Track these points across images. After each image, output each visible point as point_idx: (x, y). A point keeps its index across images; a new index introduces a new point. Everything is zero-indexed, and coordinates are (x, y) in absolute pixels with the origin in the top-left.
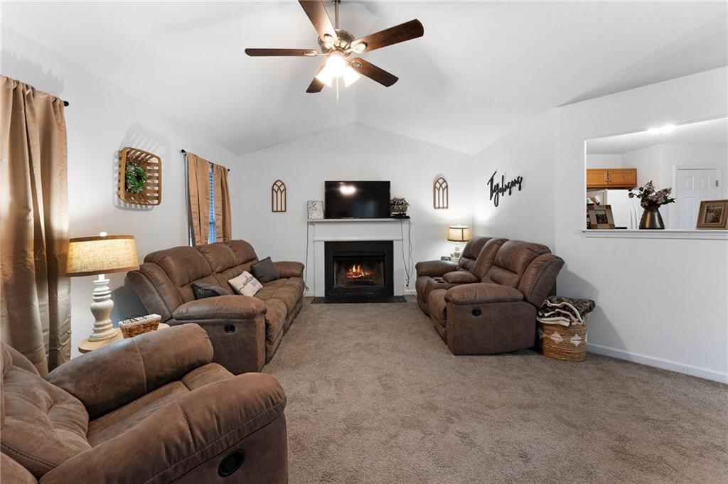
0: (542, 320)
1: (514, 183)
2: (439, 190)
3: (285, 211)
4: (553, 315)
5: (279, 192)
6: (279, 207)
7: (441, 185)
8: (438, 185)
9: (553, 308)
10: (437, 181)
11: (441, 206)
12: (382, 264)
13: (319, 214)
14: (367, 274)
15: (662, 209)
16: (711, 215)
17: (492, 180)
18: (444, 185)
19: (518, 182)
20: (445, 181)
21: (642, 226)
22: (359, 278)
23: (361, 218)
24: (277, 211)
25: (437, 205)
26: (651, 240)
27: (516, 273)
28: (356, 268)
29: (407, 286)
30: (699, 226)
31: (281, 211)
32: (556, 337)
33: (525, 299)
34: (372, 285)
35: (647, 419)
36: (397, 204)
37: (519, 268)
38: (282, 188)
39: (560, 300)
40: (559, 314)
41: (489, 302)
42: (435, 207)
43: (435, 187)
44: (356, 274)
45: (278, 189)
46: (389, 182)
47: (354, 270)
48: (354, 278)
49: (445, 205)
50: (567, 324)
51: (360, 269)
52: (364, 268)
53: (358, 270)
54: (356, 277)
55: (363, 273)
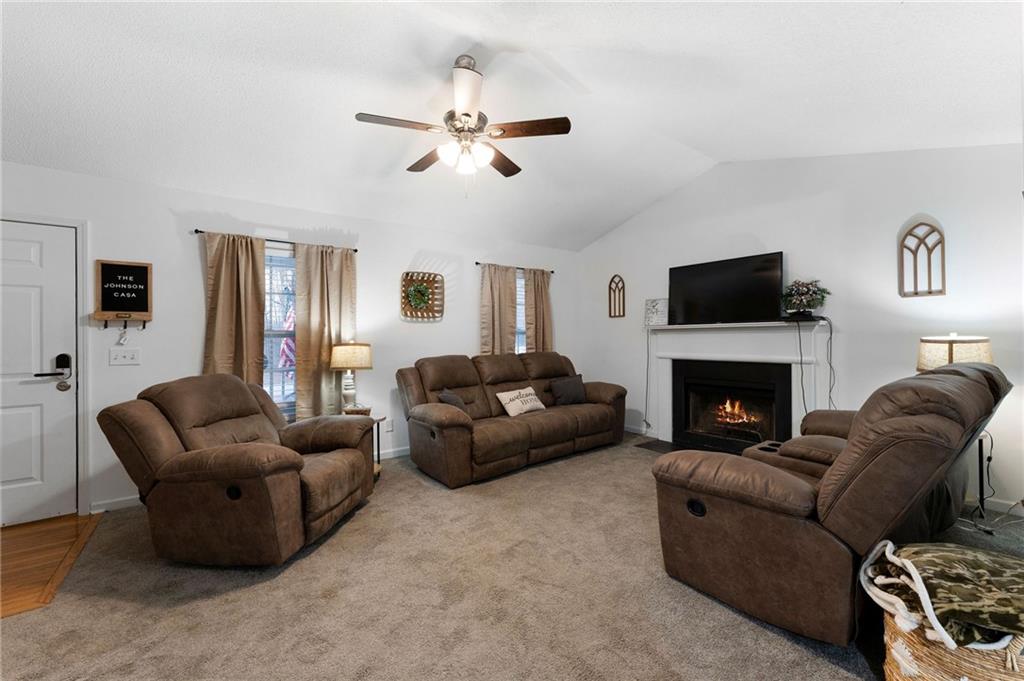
3: (624, 315)
5: (617, 291)
6: (617, 310)
11: (923, 287)
13: (661, 318)
14: (753, 419)
22: (737, 425)
24: (615, 316)
25: (909, 287)
28: (733, 406)
31: (620, 316)
36: (799, 295)
38: (620, 285)
42: (902, 294)
44: (732, 415)
45: (617, 286)
46: (781, 253)
47: (728, 406)
49: (936, 287)
51: (740, 407)
52: (747, 407)
53: (737, 410)
54: (732, 421)
55: (745, 417)
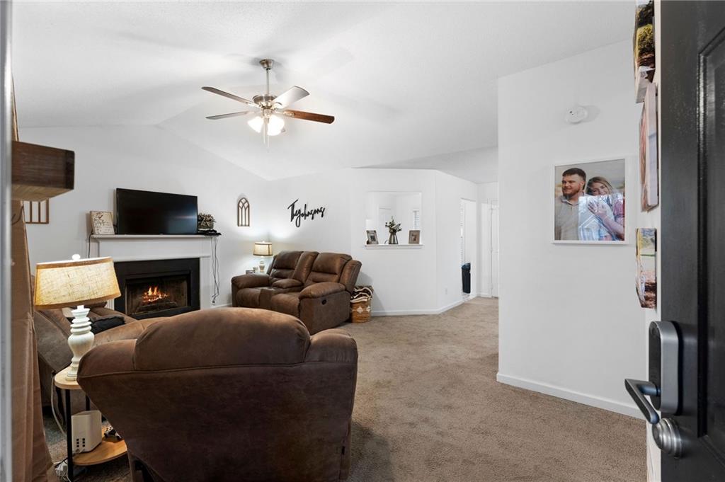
0: (353, 301)
1: (317, 211)
2: (242, 209)
3: (47, 222)
4: (358, 297)
6: (35, 218)
7: (243, 205)
8: (241, 205)
9: (358, 293)
10: (240, 201)
11: (244, 224)
12: (185, 284)
14: (165, 295)
15: (397, 233)
16: (413, 237)
17: (293, 206)
18: (246, 205)
19: (320, 211)
20: (247, 201)
21: (390, 243)
22: (155, 302)
23: (164, 234)
24: (32, 222)
25: (240, 223)
26: (393, 250)
27: (336, 274)
28: (153, 291)
29: (214, 302)
30: (410, 243)
31: (40, 223)
32: (360, 310)
33: (346, 290)
34: (174, 307)
35: (408, 332)
36: (205, 221)
37: (337, 270)
39: (361, 287)
40: (361, 295)
41: (330, 294)
42: (238, 225)
43: (238, 206)
44: (152, 297)
46: (196, 197)
47: (150, 292)
48: (150, 303)
49: (247, 224)
50: (366, 300)
51: (157, 291)
52: (162, 290)
53: (155, 293)
54: (152, 301)
55: (160, 295)
